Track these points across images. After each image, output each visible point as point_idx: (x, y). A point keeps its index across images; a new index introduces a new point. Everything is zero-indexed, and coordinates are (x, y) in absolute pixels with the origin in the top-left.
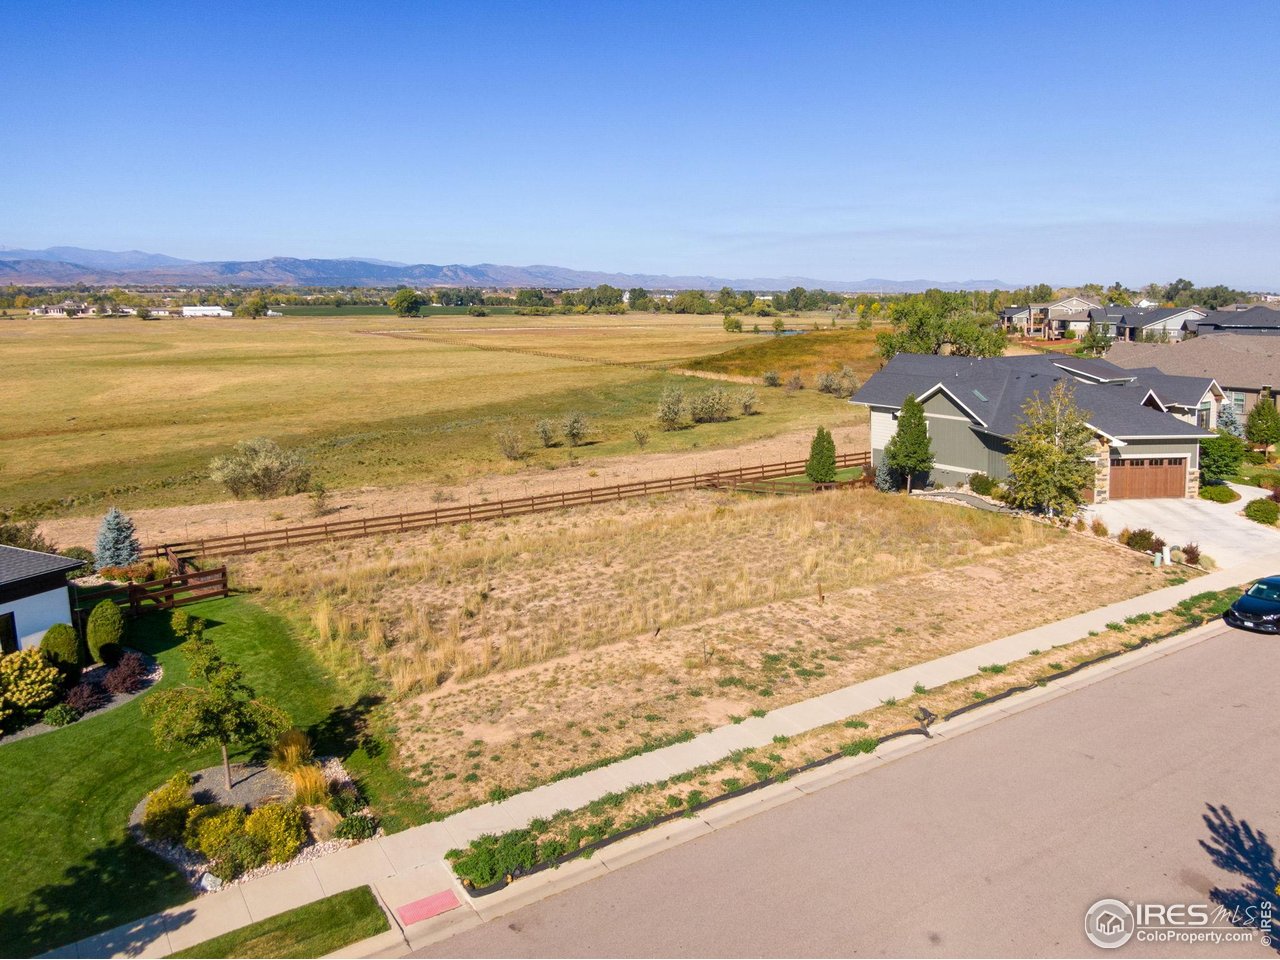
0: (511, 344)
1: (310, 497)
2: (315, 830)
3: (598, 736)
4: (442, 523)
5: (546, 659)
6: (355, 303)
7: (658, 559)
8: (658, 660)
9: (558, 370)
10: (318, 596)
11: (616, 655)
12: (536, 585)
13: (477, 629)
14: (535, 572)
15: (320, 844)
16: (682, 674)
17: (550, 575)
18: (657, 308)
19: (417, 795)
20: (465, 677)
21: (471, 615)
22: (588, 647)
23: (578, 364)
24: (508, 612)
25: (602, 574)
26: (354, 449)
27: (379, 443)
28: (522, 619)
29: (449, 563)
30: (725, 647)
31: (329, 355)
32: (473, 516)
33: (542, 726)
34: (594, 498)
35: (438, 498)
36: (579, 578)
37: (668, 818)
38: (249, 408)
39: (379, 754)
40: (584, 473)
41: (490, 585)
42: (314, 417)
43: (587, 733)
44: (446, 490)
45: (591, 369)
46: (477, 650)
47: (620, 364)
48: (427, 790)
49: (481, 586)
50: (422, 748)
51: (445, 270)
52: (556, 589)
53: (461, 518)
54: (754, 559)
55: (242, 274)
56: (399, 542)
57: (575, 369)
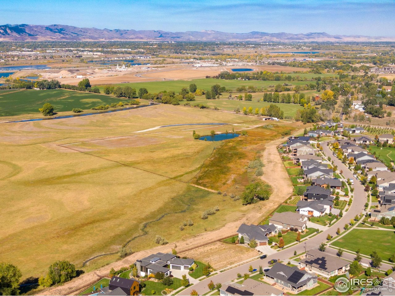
9: (159, 184)
11: (222, 263)
16: (226, 264)
30: (228, 262)
45: (168, 183)
57: (164, 183)
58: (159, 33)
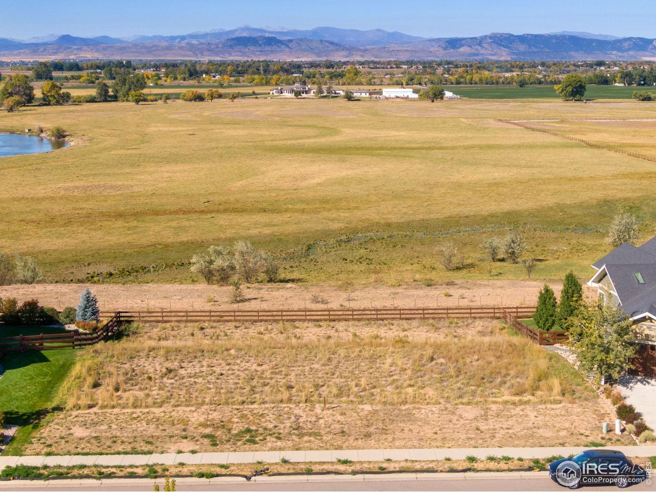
20: (102, 407)
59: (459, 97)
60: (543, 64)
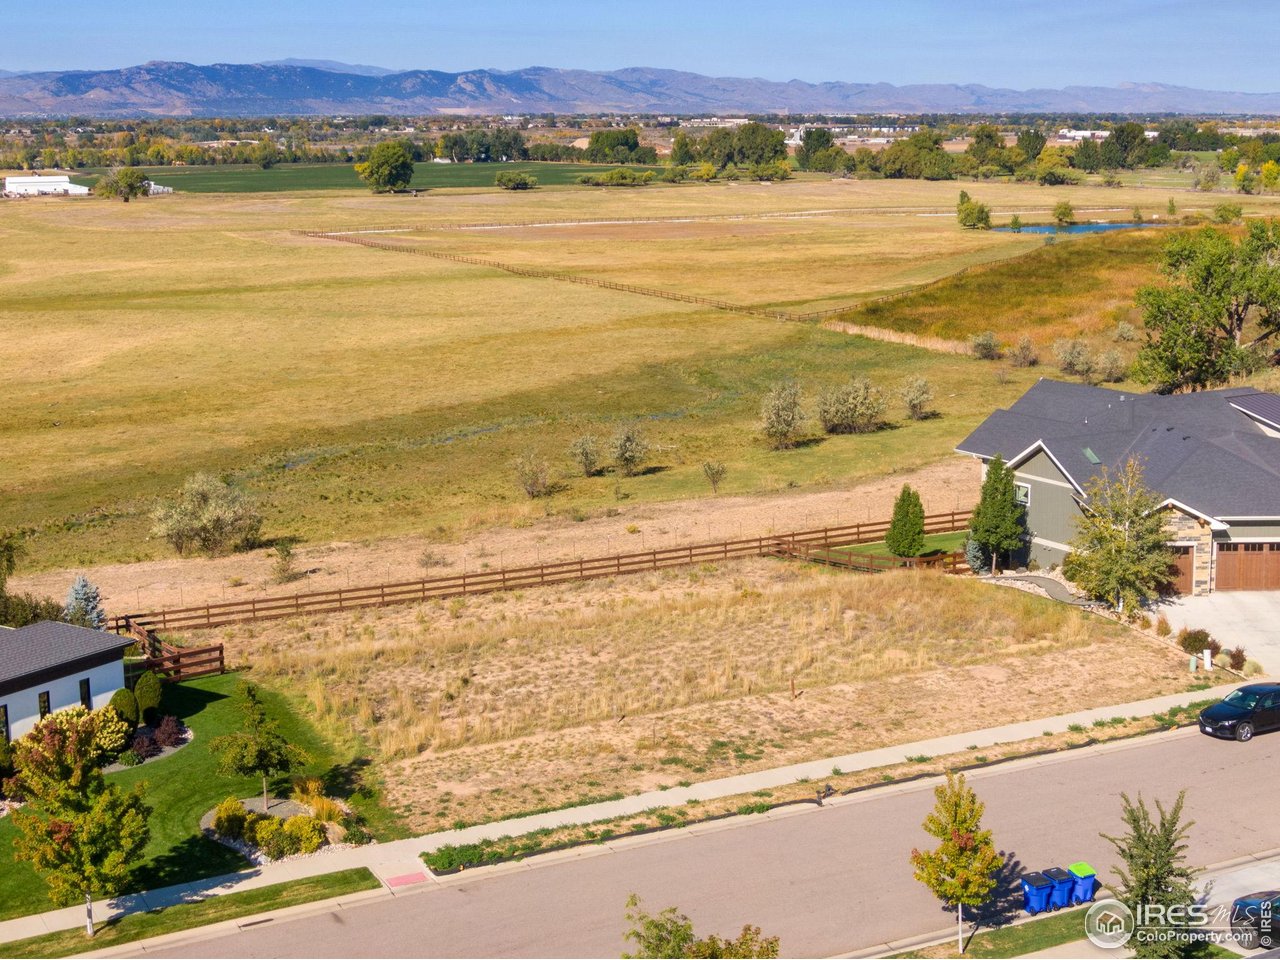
0: (563, 260)
1: (270, 556)
2: (330, 836)
3: (546, 794)
4: (430, 598)
5: (514, 736)
6: (296, 160)
7: (650, 649)
8: (613, 742)
9: (634, 322)
10: (309, 675)
11: (578, 736)
12: (517, 672)
13: (455, 711)
14: (519, 660)
15: (333, 845)
16: (631, 754)
17: (534, 662)
18: (851, 167)
19: (400, 823)
20: (441, 748)
21: (451, 697)
22: (553, 729)
23: (671, 307)
24: (487, 696)
25: (587, 663)
26: (313, 474)
27: (346, 464)
28: (498, 703)
29: (434, 647)
30: (682, 733)
31: (261, 289)
32: (468, 588)
33: (501, 786)
34: (622, 566)
35: (428, 561)
36: (562, 667)
37: (583, 843)
38: (155, 400)
39: (371, 796)
40: (621, 526)
41: (471, 671)
42: (251, 416)
43: (537, 792)
44: (437, 550)
45: (691, 320)
46: (454, 727)
47: (741, 309)
48: (408, 821)
49: (463, 672)
50: (405, 795)
51: (460, 80)
52: (537, 677)
53: (453, 590)
54: (752, 652)
55: (92, 95)
56: (380, 618)
57: (665, 320)
58: (972, 93)
59: (171, 189)
60: (272, 124)
